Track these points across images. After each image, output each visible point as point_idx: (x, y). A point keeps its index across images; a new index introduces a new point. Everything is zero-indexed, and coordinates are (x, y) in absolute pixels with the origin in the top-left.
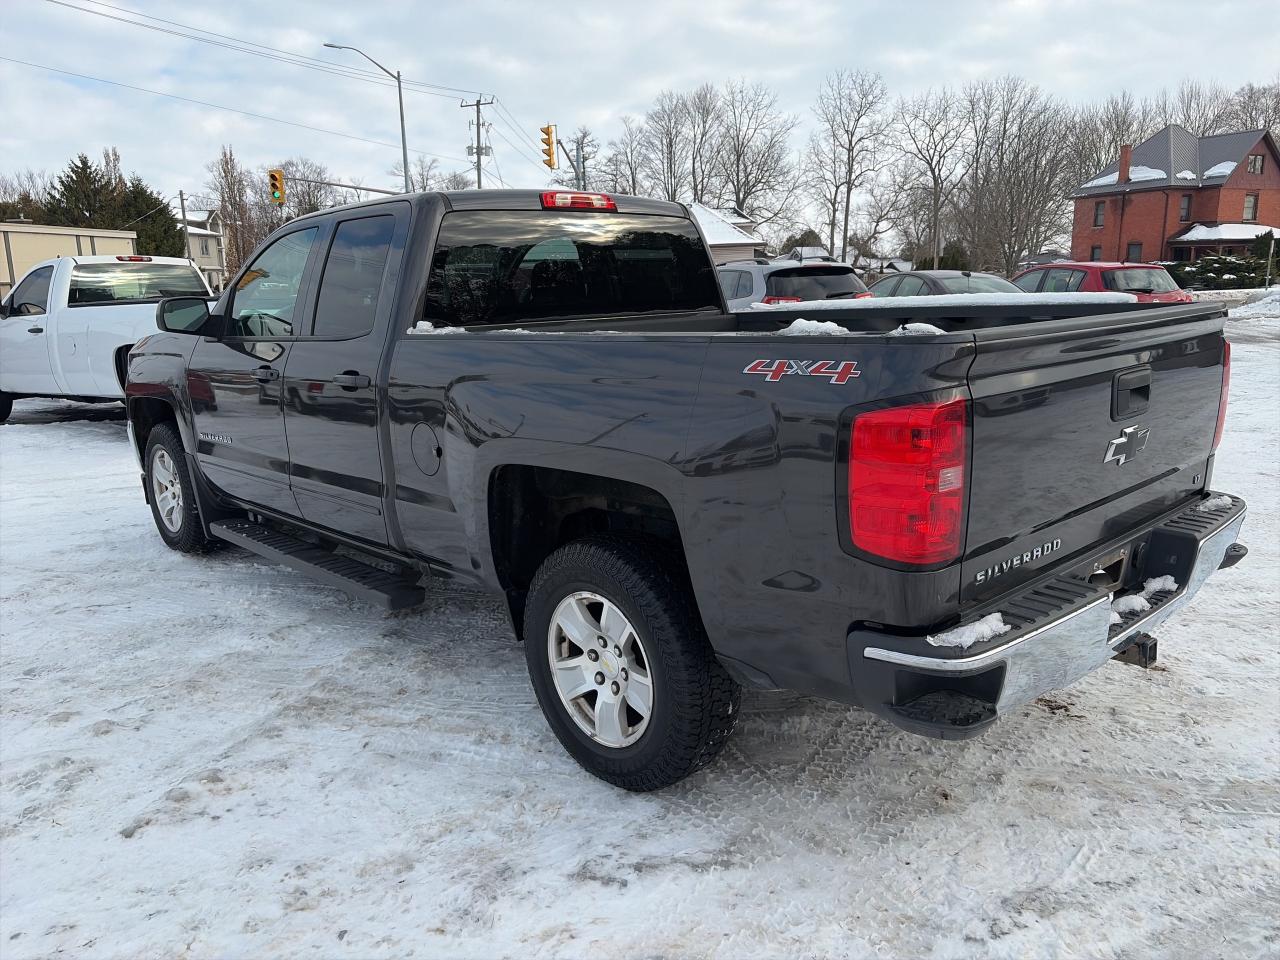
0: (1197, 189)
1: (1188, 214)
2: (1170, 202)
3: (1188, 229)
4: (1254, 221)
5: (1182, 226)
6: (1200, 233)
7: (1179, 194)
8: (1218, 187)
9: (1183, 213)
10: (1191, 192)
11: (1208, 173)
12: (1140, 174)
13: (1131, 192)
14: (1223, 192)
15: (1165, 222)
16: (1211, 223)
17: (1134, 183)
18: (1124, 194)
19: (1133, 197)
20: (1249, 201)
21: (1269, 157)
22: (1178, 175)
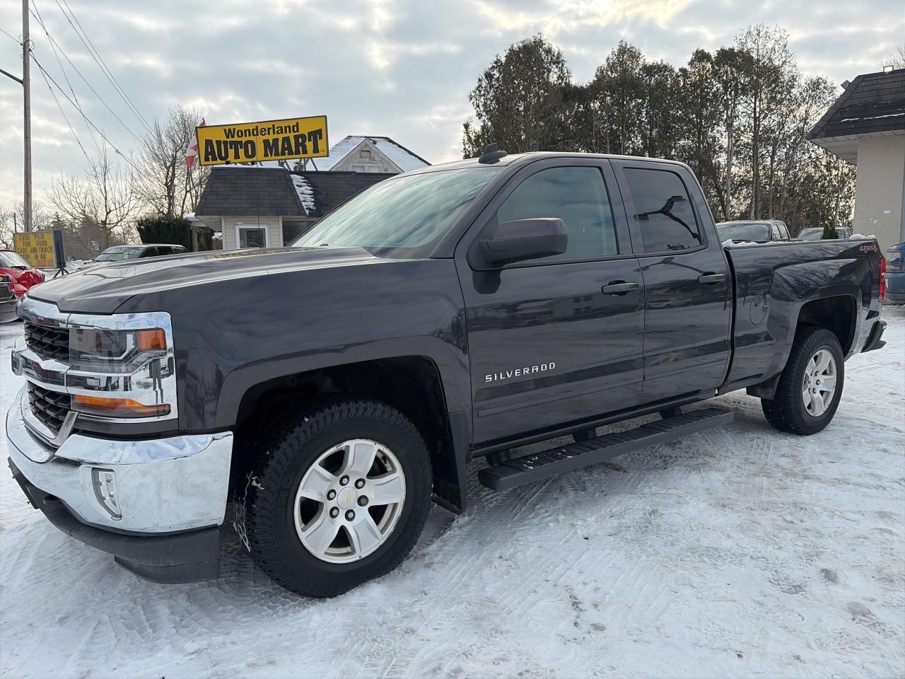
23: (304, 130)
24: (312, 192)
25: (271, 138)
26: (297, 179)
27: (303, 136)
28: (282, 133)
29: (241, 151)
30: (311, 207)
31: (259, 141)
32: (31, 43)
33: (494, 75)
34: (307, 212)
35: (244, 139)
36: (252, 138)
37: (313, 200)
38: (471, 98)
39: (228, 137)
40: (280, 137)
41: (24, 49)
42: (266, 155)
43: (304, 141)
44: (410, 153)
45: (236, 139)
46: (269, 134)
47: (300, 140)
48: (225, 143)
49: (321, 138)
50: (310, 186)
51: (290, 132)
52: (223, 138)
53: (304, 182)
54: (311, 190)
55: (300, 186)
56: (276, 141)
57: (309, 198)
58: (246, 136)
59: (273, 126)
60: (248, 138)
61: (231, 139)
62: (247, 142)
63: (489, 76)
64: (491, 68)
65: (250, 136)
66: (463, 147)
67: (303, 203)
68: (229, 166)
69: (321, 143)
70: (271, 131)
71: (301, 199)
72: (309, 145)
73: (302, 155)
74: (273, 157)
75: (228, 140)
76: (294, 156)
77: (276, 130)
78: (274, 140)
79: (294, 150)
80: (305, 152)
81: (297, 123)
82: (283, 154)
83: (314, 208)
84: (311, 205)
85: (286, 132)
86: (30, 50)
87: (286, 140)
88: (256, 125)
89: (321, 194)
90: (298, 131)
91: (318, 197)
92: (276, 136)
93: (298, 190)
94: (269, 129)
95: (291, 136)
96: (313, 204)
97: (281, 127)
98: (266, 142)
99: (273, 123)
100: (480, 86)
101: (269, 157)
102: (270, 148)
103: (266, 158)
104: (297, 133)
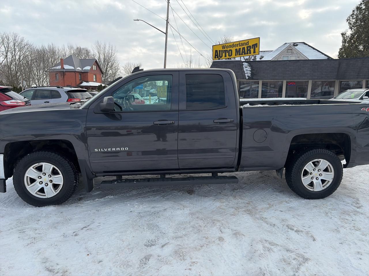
0: (82, 72)
1: (81, 78)
2: (76, 75)
3: (82, 83)
4: (96, 81)
5: (80, 82)
6: (84, 84)
7: (78, 73)
8: (87, 72)
9: (80, 78)
10: (81, 73)
11: (84, 69)
12: (67, 67)
13: (65, 72)
14: (89, 74)
15: (76, 81)
16: (87, 82)
17: (65, 69)
18: (63, 72)
19: (66, 73)
20: (94, 77)
21: (97, 66)
22: (77, 68)
23: (250, 44)
24: (251, 69)
25: (238, 48)
26: (245, 64)
27: (250, 47)
28: (242, 46)
29: (227, 54)
30: (249, 76)
31: (233, 49)
32: (169, 20)
33: (362, 7)
34: (247, 78)
35: (228, 49)
36: (231, 49)
37: (251, 73)
38: (348, 20)
39: (223, 49)
40: (241, 47)
41: (167, 22)
42: (236, 55)
43: (250, 48)
44: (314, 49)
45: (226, 49)
46: (237, 46)
47: (249, 48)
48: (222, 51)
49: (257, 47)
50: (250, 67)
51: (245, 45)
52: (221, 49)
53: (248, 66)
54: (250, 69)
55: (246, 67)
56: (240, 49)
57: (249, 72)
58: (229, 48)
59: (239, 43)
60: (230, 49)
61: (224, 49)
62: (230, 50)
63: (358, 8)
64: (360, 4)
65: (231, 47)
66: (342, 44)
67: (246, 74)
68: (220, 60)
69: (257, 49)
70: (238, 45)
71: (246, 72)
72: (252, 50)
73: (249, 54)
74: (238, 56)
75: (223, 50)
76: (246, 55)
77: (240, 45)
78: (239, 49)
79: (246, 52)
80: (250, 53)
81: (248, 41)
82: (242, 54)
83: (251, 76)
84: (249, 75)
85: (244, 45)
86: (168, 22)
87: (244, 48)
88: (233, 43)
89: (254, 70)
90: (248, 45)
91: (253, 71)
92: (240, 47)
93: (245, 69)
94: (238, 44)
95: (246, 47)
96: (250, 74)
97: (242, 43)
98: (236, 50)
99: (239, 42)
100: (353, 14)
101: (237, 56)
102: (238, 52)
103: (236, 56)
104: (248, 46)
